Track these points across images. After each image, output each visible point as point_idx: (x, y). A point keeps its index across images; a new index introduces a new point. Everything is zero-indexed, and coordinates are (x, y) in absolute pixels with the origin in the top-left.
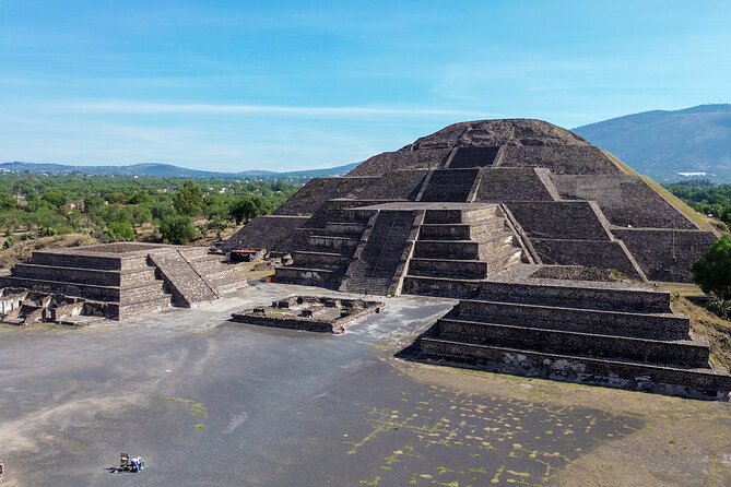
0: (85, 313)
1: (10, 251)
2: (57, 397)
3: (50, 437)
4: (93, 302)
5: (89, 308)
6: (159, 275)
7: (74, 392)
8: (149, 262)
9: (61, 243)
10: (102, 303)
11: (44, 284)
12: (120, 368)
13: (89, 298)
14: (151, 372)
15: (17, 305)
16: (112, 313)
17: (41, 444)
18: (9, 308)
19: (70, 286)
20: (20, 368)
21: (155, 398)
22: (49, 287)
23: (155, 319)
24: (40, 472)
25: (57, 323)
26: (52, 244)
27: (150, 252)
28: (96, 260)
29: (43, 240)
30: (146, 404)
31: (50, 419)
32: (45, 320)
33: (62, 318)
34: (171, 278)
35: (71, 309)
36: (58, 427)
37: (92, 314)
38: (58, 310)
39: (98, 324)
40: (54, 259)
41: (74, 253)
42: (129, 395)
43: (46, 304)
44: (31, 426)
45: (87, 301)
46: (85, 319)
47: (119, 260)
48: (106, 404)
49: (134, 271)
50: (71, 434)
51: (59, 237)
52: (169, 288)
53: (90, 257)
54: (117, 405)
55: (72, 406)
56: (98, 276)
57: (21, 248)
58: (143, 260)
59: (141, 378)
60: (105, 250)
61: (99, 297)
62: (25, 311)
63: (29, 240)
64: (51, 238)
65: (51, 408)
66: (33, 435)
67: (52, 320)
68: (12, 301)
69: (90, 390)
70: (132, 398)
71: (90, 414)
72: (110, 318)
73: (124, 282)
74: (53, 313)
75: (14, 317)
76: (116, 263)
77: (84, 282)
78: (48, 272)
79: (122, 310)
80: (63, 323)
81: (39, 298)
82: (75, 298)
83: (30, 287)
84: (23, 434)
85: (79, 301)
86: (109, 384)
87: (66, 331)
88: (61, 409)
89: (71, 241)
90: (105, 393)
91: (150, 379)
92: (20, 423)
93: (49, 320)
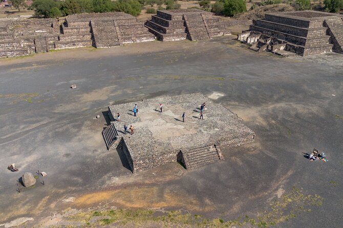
0: (286, 49)
1: (253, 11)
2: (275, 97)
3: (274, 122)
4: (291, 44)
5: (289, 47)
6: (328, 32)
7: (283, 97)
8: (325, 24)
9: (276, 9)
10: (296, 45)
11: (268, 31)
12: (305, 87)
13: (289, 41)
14: (324, 94)
15: (256, 40)
16: (300, 52)
17: (270, 125)
18: (252, 41)
19: (281, 34)
20: (258, 76)
21: (327, 112)
22: (270, 33)
23: (323, 59)
24: (271, 142)
25: (273, 53)
26: (272, 10)
27: (325, 18)
28: (296, 21)
29: (268, 6)
30: (322, 115)
31: (273, 110)
32: (268, 51)
33: (275, 51)
34: (335, 35)
35: (280, 47)
36: (277, 117)
37: (289, 50)
38: (274, 46)
39: (292, 57)
40: (275, 19)
41: (285, 16)
42: (312, 106)
43: (268, 42)
44: (264, 112)
45: (288, 43)
46: (286, 53)
47: (308, 22)
48: (300, 108)
49: (315, 29)
50: (283, 122)
51: (275, 5)
52: (333, 41)
53: (293, 19)
54: (306, 111)
55: (282, 105)
56: (295, 30)
57: (258, 10)
58: (321, 23)
59: (318, 96)
60: (300, 15)
61: (295, 42)
62: (260, 44)
63: (261, 6)
64: (272, 6)
65: (273, 104)
66: (266, 117)
67: (271, 51)
68: (254, 38)
69: (291, 97)
70: (314, 109)
71: (293, 113)
72: (299, 54)
73: (309, 35)
74: (272, 47)
75: (254, 47)
76: (307, 24)
77: (288, 32)
78: (271, 25)
79: (306, 50)
80: (276, 53)
81: (266, 38)
82: (283, 41)
83: (262, 32)
84: (262, 116)
85: (284, 42)
86: (300, 96)
87: (277, 58)
88: (278, 105)
89: (281, 8)
90: (299, 101)
91: (324, 98)
92: (259, 109)
93: (270, 51)
